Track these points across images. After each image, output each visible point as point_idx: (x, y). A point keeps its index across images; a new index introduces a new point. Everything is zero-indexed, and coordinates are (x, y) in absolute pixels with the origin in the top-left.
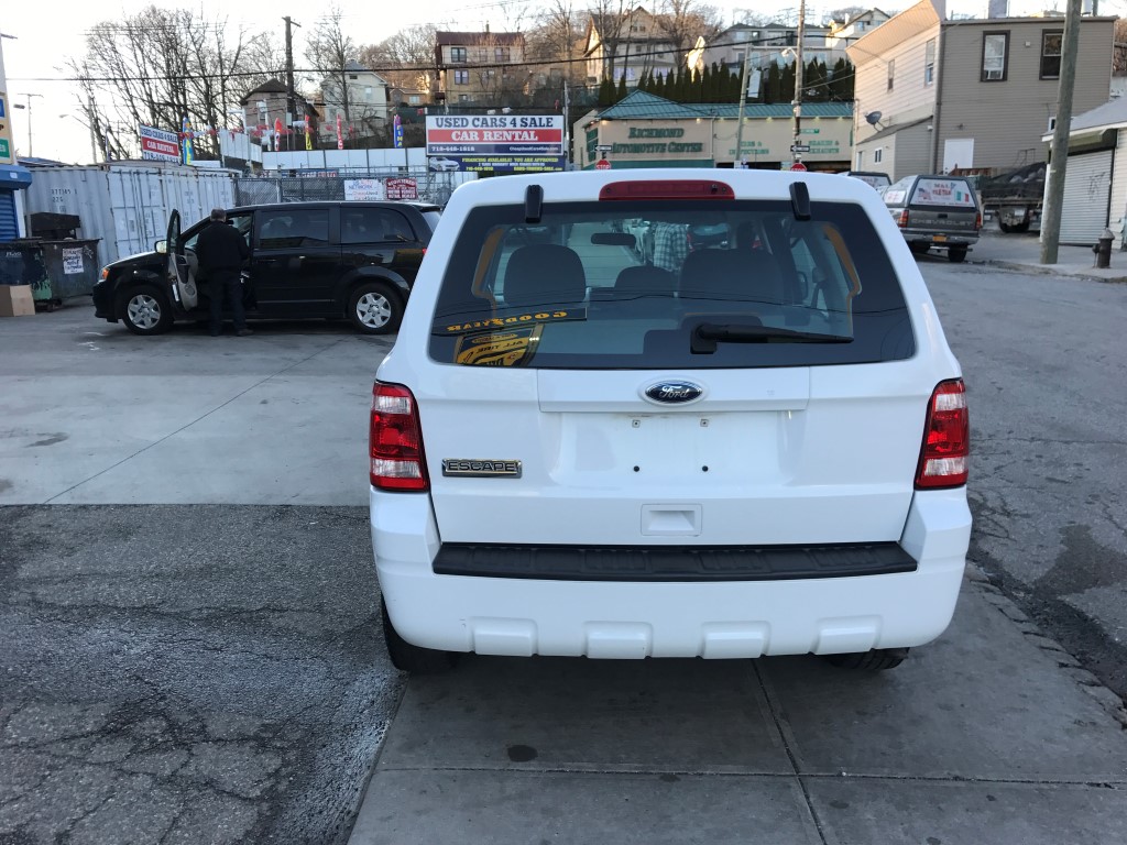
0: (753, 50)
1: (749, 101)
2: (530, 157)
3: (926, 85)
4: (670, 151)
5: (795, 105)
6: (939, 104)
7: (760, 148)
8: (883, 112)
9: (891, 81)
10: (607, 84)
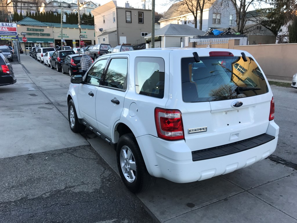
0: (63, 9)
1: (63, 23)
2: (6, 35)
3: (114, 22)
4: (40, 35)
5: (79, 25)
6: (117, 27)
7: (66, 36)
8: (103, 28)
9: (104, 21)
10: (16, 14)
